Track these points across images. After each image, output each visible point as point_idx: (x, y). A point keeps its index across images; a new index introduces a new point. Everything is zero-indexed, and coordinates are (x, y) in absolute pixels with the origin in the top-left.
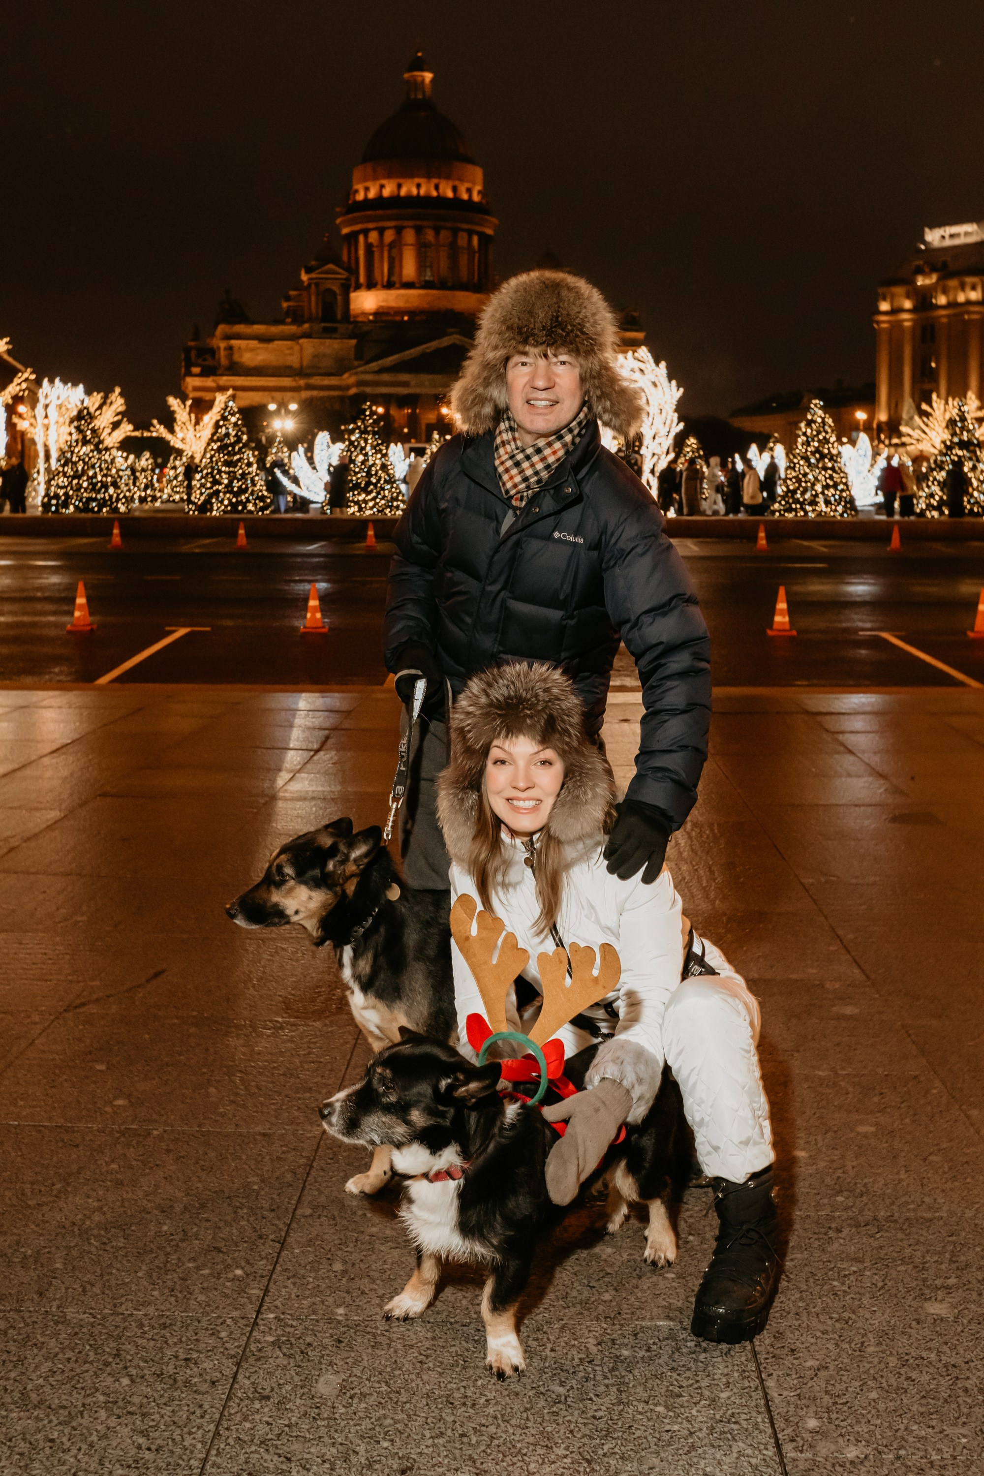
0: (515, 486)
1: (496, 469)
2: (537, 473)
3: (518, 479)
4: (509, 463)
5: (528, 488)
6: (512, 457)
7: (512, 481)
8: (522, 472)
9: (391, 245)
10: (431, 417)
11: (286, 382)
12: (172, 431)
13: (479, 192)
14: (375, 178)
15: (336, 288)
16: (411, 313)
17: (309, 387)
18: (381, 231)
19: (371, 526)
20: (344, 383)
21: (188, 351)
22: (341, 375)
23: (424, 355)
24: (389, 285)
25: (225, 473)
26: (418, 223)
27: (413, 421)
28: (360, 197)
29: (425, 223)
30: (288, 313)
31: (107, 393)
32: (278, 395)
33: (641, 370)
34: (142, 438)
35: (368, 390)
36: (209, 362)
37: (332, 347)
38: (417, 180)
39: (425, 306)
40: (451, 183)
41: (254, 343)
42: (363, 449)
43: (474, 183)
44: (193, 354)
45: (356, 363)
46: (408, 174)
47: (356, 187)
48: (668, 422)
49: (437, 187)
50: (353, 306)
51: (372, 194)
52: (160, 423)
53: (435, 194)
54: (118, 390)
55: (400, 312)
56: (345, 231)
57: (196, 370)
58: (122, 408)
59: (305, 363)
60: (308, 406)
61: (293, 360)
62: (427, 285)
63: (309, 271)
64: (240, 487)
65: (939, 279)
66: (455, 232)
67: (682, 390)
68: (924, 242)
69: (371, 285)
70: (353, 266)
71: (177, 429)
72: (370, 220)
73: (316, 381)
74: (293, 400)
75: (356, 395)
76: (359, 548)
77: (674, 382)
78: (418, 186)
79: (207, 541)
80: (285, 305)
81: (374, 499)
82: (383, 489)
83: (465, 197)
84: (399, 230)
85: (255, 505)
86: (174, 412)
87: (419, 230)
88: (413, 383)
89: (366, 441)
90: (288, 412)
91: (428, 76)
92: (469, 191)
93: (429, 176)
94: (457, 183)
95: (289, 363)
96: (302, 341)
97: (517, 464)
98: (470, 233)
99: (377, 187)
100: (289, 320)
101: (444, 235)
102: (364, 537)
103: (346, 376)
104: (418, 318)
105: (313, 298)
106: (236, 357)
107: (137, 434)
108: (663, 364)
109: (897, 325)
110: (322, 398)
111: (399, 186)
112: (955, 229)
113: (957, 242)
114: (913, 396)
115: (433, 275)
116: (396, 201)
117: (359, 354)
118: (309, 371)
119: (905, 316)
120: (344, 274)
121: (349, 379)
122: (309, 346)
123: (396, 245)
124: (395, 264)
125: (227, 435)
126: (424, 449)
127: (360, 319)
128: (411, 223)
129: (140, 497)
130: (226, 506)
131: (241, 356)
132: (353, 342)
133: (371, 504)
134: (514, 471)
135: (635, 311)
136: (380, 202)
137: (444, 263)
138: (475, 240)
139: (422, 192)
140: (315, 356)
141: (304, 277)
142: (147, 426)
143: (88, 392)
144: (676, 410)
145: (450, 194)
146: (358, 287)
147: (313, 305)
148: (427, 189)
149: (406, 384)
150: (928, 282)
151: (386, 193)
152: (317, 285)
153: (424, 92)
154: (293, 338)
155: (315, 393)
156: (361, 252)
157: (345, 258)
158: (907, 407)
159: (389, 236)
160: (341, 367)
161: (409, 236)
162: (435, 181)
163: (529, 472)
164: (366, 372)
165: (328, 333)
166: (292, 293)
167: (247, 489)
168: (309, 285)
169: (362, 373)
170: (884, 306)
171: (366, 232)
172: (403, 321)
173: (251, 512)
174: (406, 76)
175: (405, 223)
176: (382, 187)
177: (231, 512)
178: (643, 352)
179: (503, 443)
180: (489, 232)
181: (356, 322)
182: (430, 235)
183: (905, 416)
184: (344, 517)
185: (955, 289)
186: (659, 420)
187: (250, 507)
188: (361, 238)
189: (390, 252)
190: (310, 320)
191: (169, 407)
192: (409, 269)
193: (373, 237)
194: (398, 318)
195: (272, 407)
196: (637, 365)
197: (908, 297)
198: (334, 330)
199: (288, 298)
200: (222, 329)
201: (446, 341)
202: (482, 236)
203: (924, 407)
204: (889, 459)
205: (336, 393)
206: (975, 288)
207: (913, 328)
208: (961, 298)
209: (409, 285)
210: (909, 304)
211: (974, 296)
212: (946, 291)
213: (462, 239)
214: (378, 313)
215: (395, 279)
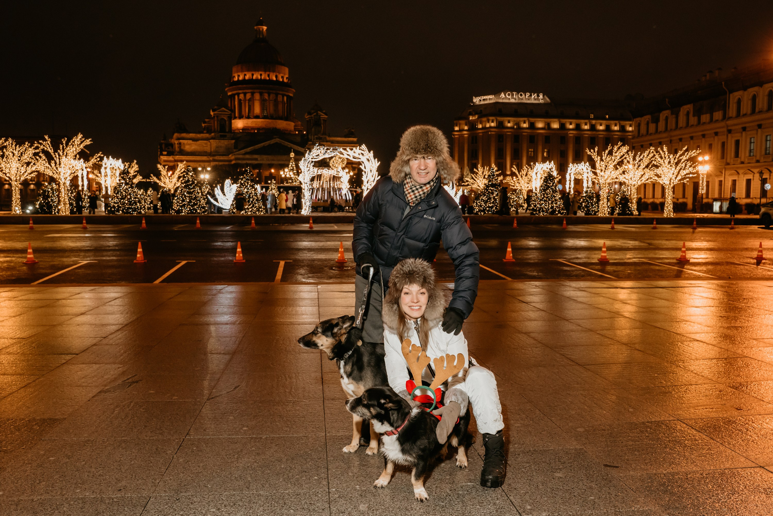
0: (412, 199)
1: (404, 192)
2: (420, 195)
3: (413, 196)
4: (410, 191)
5: (417, 200)
6: (411, 188)
7: (411, 197)
8: (414, 194)
9: (249, 100)
10: (267, 173)
11: (205, 158)
12: (160, 179)
13: (287, 78)
14: (242, 71)
15: (226, 118)
16: (258, 129)
17: (214, 160)
18: (245, 94)
19: (253, 219)
20: (229, 159)
21: (161, 145)
22: (228, 155)
23: (264, 147)
24: (248, 117)
25: (188, 197)
26: (261, 91)
27: (259, 175)
28: (236, 79)
29: (264, 91)
30: (205, 128)
31: (131, 162)
32: (202, 164)
33: (362, 154)
34: (147, 182)
35: (240, 162)
36: (171, 149)
37: (224, 143)
38: (260, 72)
39: (264, 126)
40: (275, 74)
41: (190, 142)
42: (246, 186)
43: (285, 74)
44: (163, 146)
45: (235, 150)
46: (257, 70)
47: (234, 75)
48: (374, 176)
49: (269, 76)
50: (233, 126)
51: (241, 78)
52: (154, 176)
53: (268, 78)
54: (135, 161)
55: (253, 129)
56: (229, 94)
57: (165, 153)
58: (137, 169)
59: (212, 150)
60: (215, 169)
61: (208, 149)
62: (265, 117)
63: (214, 110)
64: (194, 203)
65: (478, 118)
66: (277, 95)
67: (379, 162)
68: (473, 102)
69: (241, 117)
70: (233, 108)
71: (162, 178)
72: (240, 89)
73: (216, 158)
74: (209, 166)
75: (234, 164)
76: (247, 228)
77: (376, 159)
78: (261, 75)
79: (182, 226)
80: (203, 125)
81: (251, 208)
82: (255, 203)
83: (281, 80)
84: (253, 94)
85: (201, 210)
86: (160, 171)
87: (261, 94)
88: (259, 159)
89: (248, 183)
90: (207, 171)
91: (265, 28)
92: (283, 77)
93: (265, 71)
94: (277, 74)
95: (205, 150)
96: (211, 141)
97: (413, 191)
98: (283, 95)
99: (243, 75)
100: (205, 132)
101: (272, 96)
102: (251, 223)
103: (230, 156)
104: (261, 131)
105: (216, 122)
106: (182, 147)
107: (144, 180)
108: (372, 152)
109: (462, 136)
110: (221, 165)
111: (253, 75)
112: (485, 97)
113: (486, 102)
114: (468, 166)
115: (267, 113)
116: (251, 81)
117: (236, 146)
118: (213, 154)
119: (465, 132)
120: (230, 112)
121: (232, 157)
122: (214, 143)
123: (251, 100)
124: (251, 108)
125: (188, 181)
126: (269, 187)
127: (237, 131)
128: (258, 91)
129: (148, 207)
130: (188, 211)
131: (184, 147)
132: (234, 141)
133: (250, 210)
134: (412, 194)
135: (353, 129)
136: (244, 81)
137: (272, 109)
138: (285, 98)
139: (263, 77)
140: (217, 147)
141: (212, 113)
142: (148, 177)
143: (123, 162)
144: (377, 171)
145: (274, 79)
146: (235, 118)
147: (216, 125)
148: (264, 76)
149: (256, 159)
150: (474, 118)
151: (247, 78)
152: (217, 117)
153: (263, 35)
154: (207, 139)
155: (217, 163)
156: (236, 103)
157: (229, 105)
158: (466, 170)
159: (248, 96)
160: (228, 152)
161: (257, 96)
162: (268, 73)
163: (417, 194)
164: (239, 154)
165: (223, 137)
166: (206, 120)
167: (197, 203)
168: (214, 116)
169: (237, 154)
170: (457, 128)
171: (238, 94)
172: (254, 132)
173: (199, 213)
174: (256, 27)
175: (255, 91)
176: (245, 75)
177: (190, 213)
178: (364, 147)
179: (407, 183)
180: (291, 95)
181: (234, 133)
182: (266, 96)
183: (465, 174)
184: (240, 215)
185: (485, 122)
186: (370, 175)
187: (199, 211)
188: (236, 97)
189: (249, 103)
190: (214, 132)
191: (158, 168)
192: (257, 110)
193: (242, 96)
194: (252, 131)
195: (200, 169)
196: (360, 151)
197: (466, 125)
198: (225, 136)
199: (205, 122)
200: (176, 135)
201: (272, 142)
202: (288, 97)
203: (475, 170)
204: (463, 191)
205: (227, 163)
206: (493, 122)
207: (468, 137)
208: (488, 125)
209: (257, 117)
210: (466, 128)
211: (493, 125)
212: (481, 123)
213: (280, 98)
214: (244, 129)
215: (251, 114)
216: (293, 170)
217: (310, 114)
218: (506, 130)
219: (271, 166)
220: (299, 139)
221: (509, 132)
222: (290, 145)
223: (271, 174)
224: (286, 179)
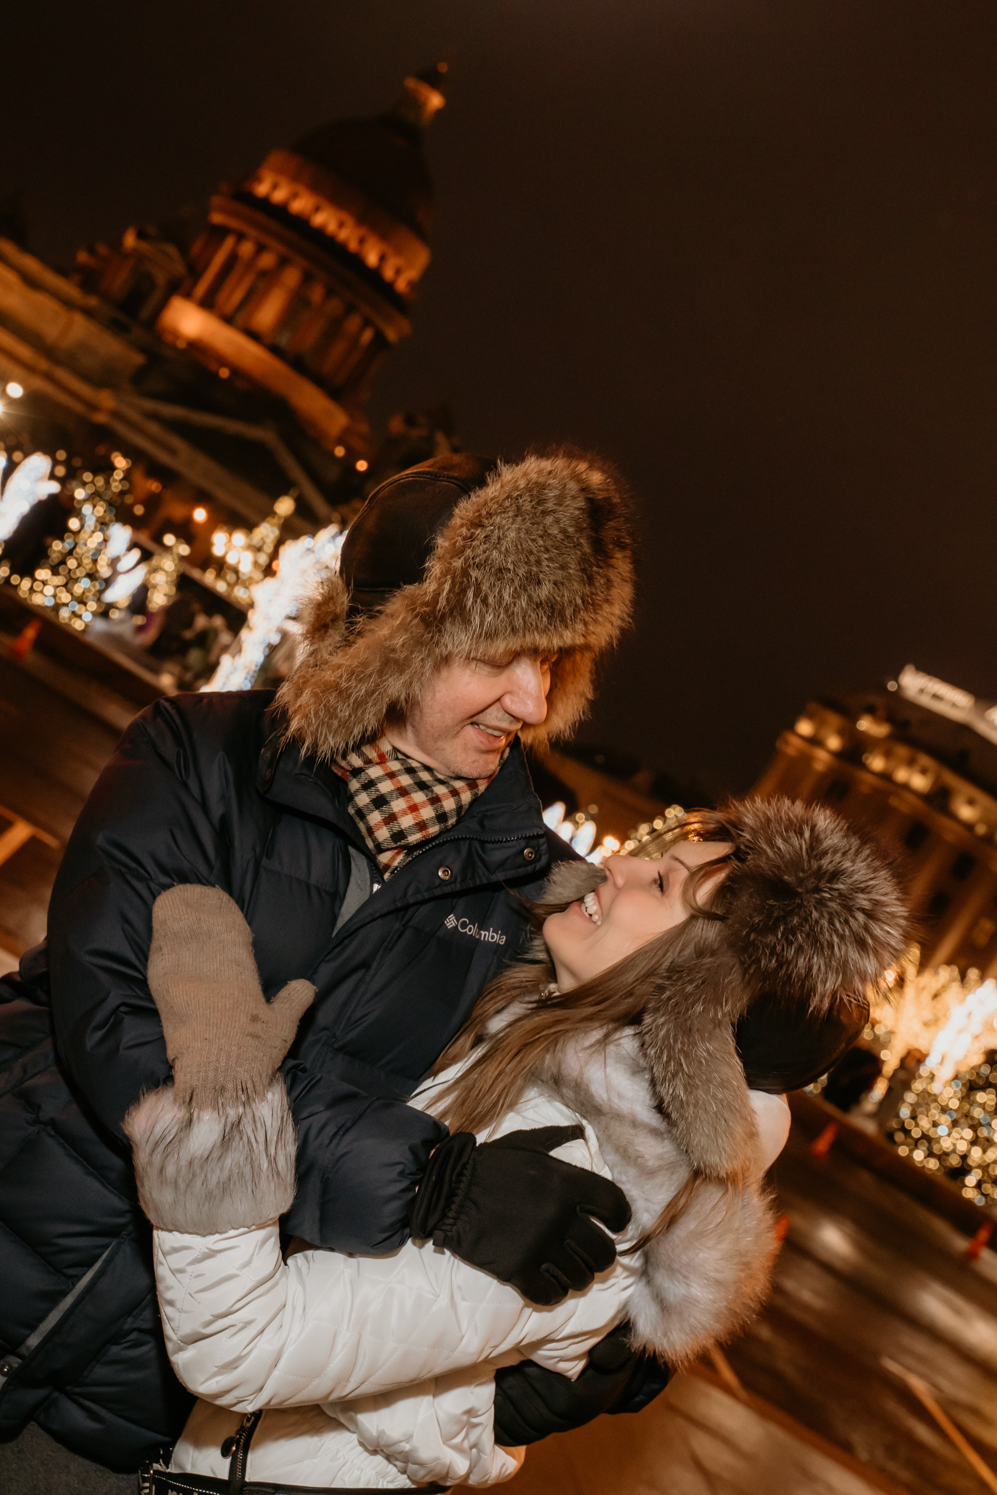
9: (263, 274)
10: (176, 511)
11: (24, 351)
13: (410, 283)
14: (295, 178)
15: (161, 279)
16: (236, 371)
17: (48, 377)
18: (261, 248)
20: (96, 400)
22: (100, 388)
23: (218, 432)
24: (228, 320)
26: (313, 269)
27: (152, 502)
28: (262, 189)
29: (320, 274)
30: (80, 269)
35: (121, 429)
37: (110, 347)
38: (343, 216)
39: (259, 375)
40: (382, 247)
41: (11, 278)
43: (410, 266)
45: (127, 387)
47: (263, 174)
49: (362, 241)
50: (167, 314)
51: (279, 196)
53: (353, 245)
55: (222, 361)
56: (217, 218)
59: (62, 344)
60: (34, 402)
61: (50, 332)
62: (274, 350)
63: (141, 235)
65: (889, 736)
66: (350, 309)
68: (898, 682)
69: (207, 304)
70: (200, 265)
72: (255, 225)
73: (62, 374)
74: (21, 382)
78: (341, 225)
80: (83, 257)
83: (388, 273)
84: (283, 262)
87: (307, 278)
88: (181, 456)
91: (435, 101)
92: (398, 272)
93: (362, 220)
94: (391, 252)
95: (41, 330)
96: (75, 314)
98: (367, 323)
99: (290, 192)
100: (76, 278)
101: (335, 306)
103: (104, 393)
104: (239, 382)
105: (124, 273)
109: (806, 760)
110: (59, 403)
111: (317, 209)
112: (944, 690)
113: (935, 705)
115: (291, 341)
116: (301, 224)
117: (138, 379)
118: (61, 357)
119: (823, 755)
120: (179, 268)
121: (106, 399)
122: (80, 328)
123: (268, 278)
124: (252, 299)
127: (169, 338)
128: (303, 263)
132: (138, 359)
136: (281, 213)
137: (311, 336)
138: (367, 336)
139: (341, 235)
140: (81, 345)
141: (130, 240)
145: (372, 259)
146: (188, 295)
147: (119, 281)
148: (349, 235)
149: (172, 452)
150: (873, 730)
151: (296, 206)
152: (140, 260)
153: (417, 119)
154: (68, 304)
155: (53, 391)
156: (220, 258)
157: (196, 247)
159: (267, 260)
160: (104, 378)
161: (291, 277)
162: (362, 231)
164: (132, 405)
165: (117, 327)
166: (102, 250)
168: (130, 254)
169: (127, 403)
170: (805, 728)
171: (241, 237)
172: (216, 375)
174: (411, 83)
175: (297, 258)
176: (295, 196)
180: (391, 335)
181: (158, 336)
182: (317, 294)
185: (901, 760)
188: (230, 241)
189: (255, 281)
190: (103, 296)
192: (266, 315)
193: (247, 249)
194: (215, 367)
197: (841, 733)
198: (126, 329)
199: (91, 251)
201: (253, 432)
202: (379, 337)
205: (78, 407)
206: (924, 771)
207: (824, 776)
208: (902, 775)
209: (253, 335)
210: (834, 743)
211: (919, 782)
212: (888, 755)
213: (353, 323)
214: (196, 347)
215: (240, 319)
216: (258, 549)
217: (410, 421)
218: (945, 822)
219: (202, 498)
220: (332, 474)
221: (950, 833)
222: (296, 472)
223: (189, 520)
224: (220, 566)
